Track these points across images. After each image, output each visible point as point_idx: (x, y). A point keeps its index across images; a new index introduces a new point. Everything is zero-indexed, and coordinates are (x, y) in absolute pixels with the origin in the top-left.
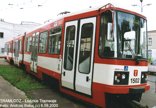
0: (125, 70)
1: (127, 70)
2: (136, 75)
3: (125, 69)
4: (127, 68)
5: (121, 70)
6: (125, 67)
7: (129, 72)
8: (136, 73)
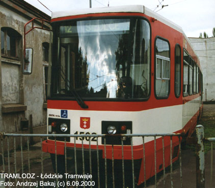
0: (63, 117)
1: (67, 117)
2: (85, 126)
3: (62, 114)
4: (65, 114)
5: (57, 116)
6: (62, 112)
7: (69, 120)
8: (85, 123)
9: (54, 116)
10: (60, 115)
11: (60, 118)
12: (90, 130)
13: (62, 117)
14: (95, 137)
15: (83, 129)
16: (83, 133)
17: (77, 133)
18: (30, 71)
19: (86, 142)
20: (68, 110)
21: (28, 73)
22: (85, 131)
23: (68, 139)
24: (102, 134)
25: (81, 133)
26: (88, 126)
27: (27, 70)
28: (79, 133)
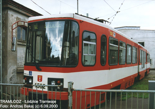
1: (32, 75)
2: (40, 80)
4: (31, 73)
6: (30, 72)
7: (33, 77)
8: (40, 78)
9: (26, 74)
10: (29, 74)
11: (29, 75)
12: (42, 83)
13: (30, 75)
14: (44, 87)
15: (39, 82)
16: (39, 84)
17: (36, 84)
18: (15, 50)
19: (40, 89)
20: (32, 72)
21: (14, 51)
22: (40, 83)
23: (32, 87)
24: (48, 84)
25: (38, 84)
26: (41, 81)
27: (13, 49)
28: (37, 84)
